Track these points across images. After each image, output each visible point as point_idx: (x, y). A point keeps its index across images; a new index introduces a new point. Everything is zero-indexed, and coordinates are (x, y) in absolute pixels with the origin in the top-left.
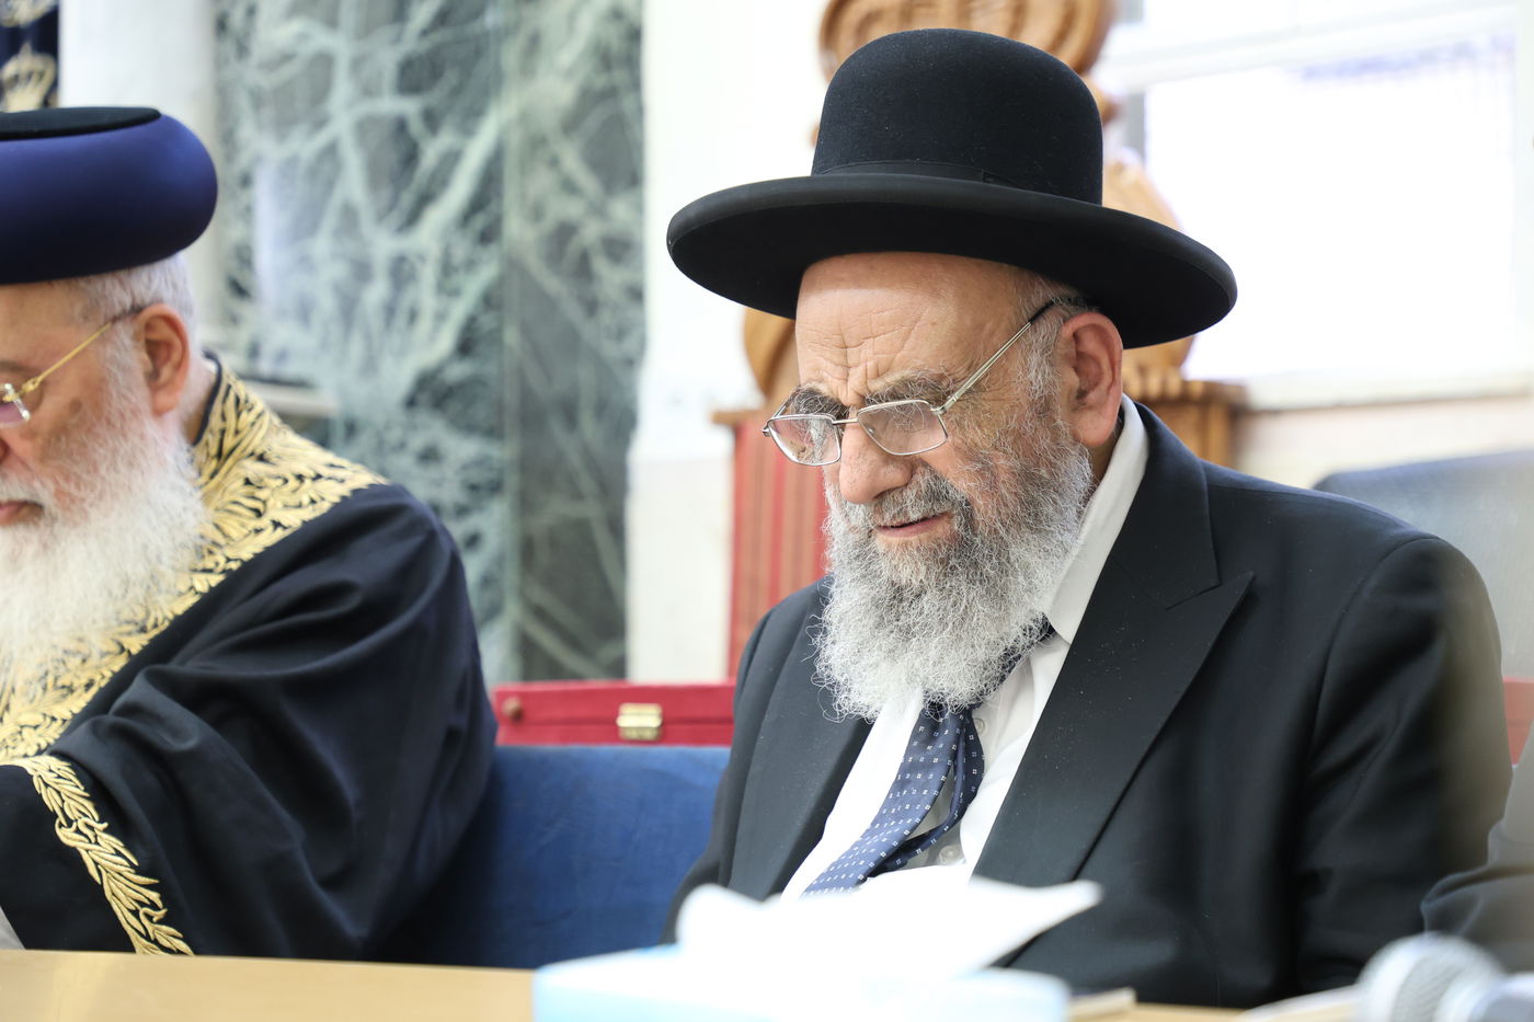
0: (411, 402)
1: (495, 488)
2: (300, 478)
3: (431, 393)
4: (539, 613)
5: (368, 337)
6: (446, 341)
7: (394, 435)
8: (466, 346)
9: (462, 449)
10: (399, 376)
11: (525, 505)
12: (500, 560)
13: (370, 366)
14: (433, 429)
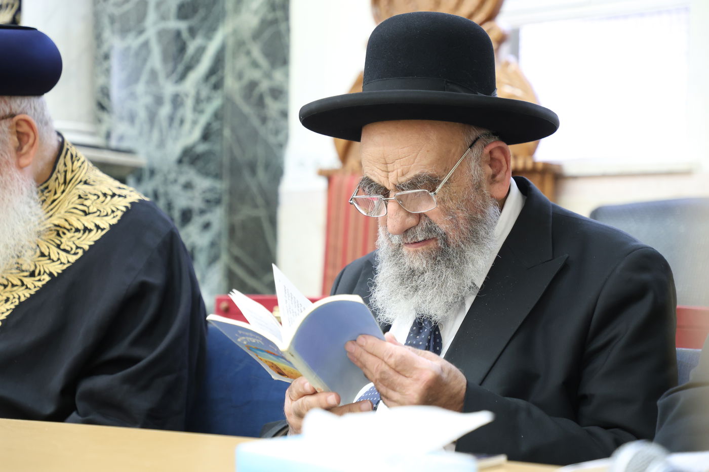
0: (180, 161)
1: (218, 202)
2: (105, 195)
3: (189, 157)
4: (237, 260)
5: (161, 131)
6: (197, 134)
7: (172, 176)
8: (206, 136)
9: (203, 183)
10: (175, 149)
11: (231, 210)
12: (219, 235)
13: (161, 144)
14: (190, 174)
